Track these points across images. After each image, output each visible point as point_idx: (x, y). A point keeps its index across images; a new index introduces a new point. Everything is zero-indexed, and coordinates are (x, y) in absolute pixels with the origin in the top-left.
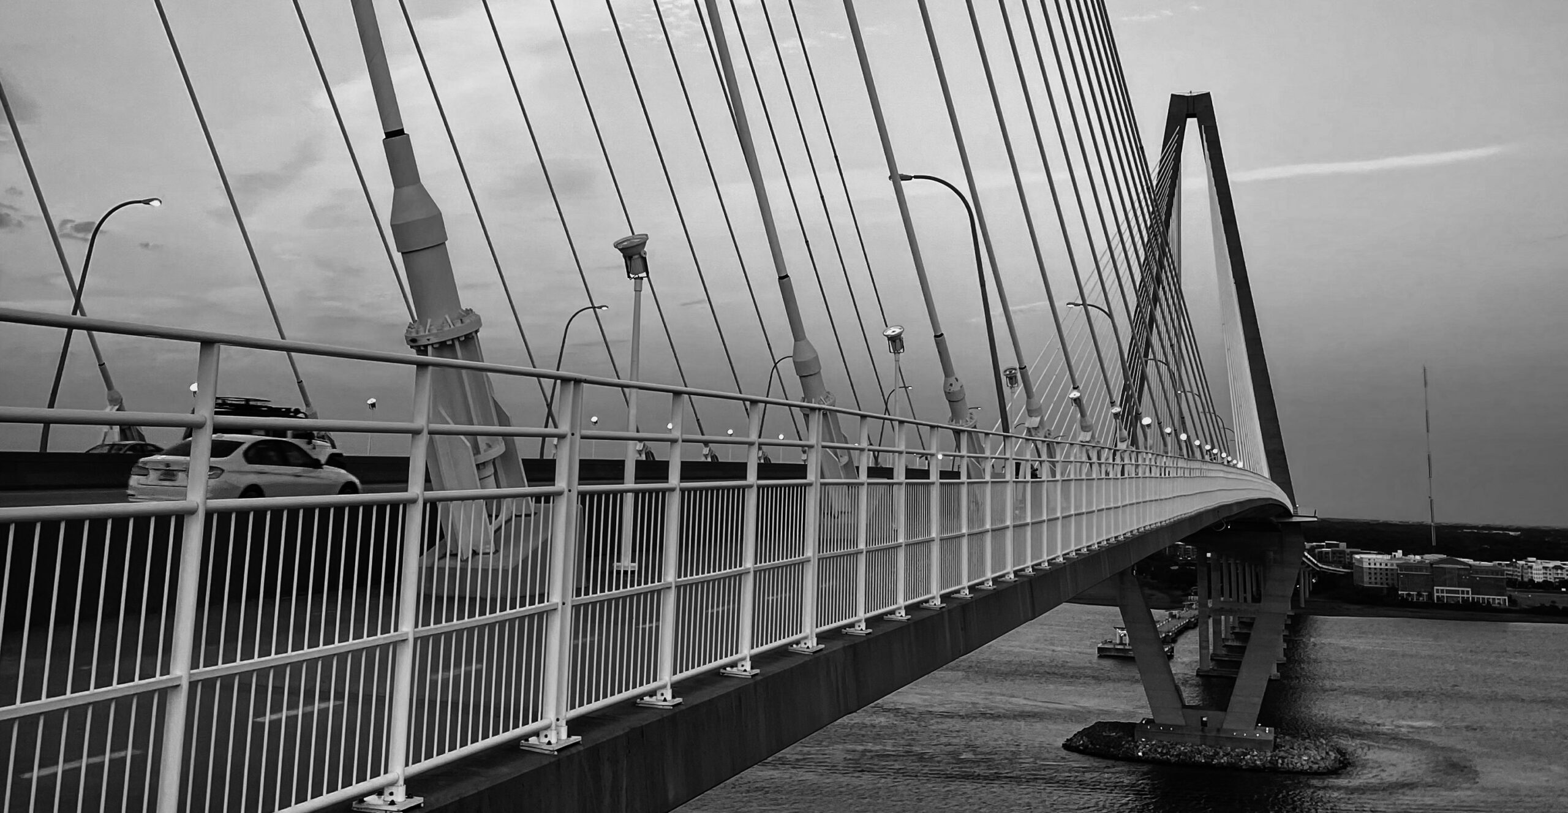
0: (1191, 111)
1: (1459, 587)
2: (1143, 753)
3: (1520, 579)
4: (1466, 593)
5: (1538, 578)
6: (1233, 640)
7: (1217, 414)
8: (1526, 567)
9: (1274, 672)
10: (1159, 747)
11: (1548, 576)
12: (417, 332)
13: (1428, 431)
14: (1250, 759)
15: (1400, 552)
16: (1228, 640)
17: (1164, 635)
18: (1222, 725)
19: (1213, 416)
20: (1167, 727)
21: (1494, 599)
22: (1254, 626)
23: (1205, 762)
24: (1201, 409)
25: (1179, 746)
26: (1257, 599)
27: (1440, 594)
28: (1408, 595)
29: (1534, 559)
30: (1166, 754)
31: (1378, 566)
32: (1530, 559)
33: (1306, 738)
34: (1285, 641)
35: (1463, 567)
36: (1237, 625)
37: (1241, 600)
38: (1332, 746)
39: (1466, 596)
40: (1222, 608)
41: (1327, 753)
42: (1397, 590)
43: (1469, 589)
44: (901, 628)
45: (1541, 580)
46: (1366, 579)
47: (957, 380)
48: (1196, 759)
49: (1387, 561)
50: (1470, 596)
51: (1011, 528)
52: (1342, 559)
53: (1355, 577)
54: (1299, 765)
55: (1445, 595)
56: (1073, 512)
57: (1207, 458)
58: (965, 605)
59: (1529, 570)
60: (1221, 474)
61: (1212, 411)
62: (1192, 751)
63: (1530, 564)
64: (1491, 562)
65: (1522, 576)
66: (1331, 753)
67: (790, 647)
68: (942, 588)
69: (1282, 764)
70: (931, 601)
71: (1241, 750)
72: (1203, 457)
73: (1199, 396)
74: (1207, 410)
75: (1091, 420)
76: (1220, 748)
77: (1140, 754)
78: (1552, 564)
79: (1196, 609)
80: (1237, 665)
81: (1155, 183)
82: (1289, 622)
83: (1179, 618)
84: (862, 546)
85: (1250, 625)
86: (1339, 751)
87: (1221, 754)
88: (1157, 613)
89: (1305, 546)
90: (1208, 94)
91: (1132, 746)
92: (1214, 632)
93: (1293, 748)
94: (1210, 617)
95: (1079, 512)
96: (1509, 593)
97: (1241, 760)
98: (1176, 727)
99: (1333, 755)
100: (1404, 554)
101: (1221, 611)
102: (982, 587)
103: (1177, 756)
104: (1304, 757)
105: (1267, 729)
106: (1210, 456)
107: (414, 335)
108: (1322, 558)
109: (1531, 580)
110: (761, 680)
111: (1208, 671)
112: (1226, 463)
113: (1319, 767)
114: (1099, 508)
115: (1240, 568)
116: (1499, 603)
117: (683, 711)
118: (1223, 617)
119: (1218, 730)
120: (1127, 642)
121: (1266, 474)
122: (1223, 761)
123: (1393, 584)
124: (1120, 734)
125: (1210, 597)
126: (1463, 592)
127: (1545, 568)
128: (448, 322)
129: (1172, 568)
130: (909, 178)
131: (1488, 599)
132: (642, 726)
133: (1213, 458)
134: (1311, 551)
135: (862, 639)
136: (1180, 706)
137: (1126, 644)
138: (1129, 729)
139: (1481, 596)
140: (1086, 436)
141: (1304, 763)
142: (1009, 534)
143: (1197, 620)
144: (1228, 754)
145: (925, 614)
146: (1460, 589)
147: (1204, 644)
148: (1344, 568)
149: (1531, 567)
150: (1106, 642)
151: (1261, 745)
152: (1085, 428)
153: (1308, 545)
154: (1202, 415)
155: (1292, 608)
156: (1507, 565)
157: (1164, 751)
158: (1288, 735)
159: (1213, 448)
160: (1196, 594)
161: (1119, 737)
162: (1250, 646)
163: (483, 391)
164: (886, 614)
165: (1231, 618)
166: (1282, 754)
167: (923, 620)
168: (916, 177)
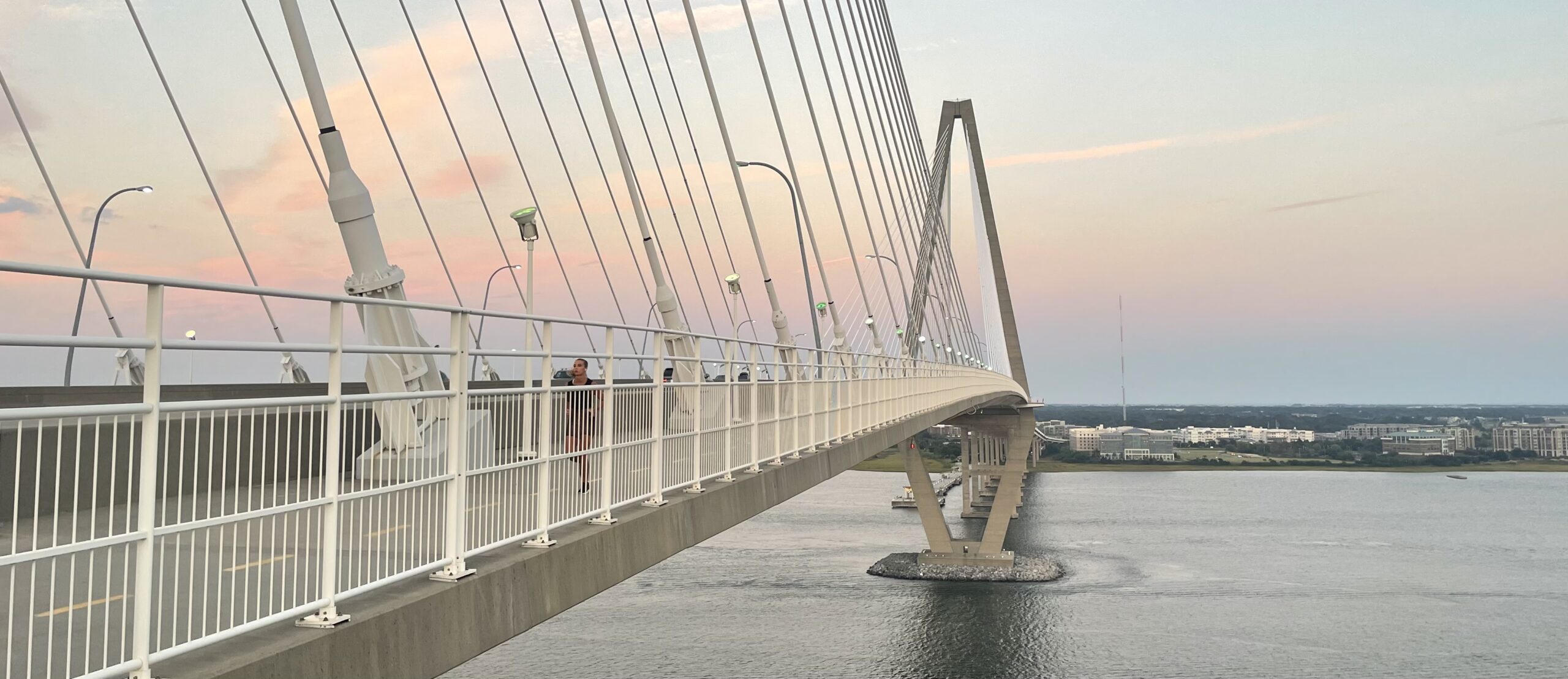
0: (957, 114)
1: (1141, 448)
2: (924, 574)
3: (1182, 441)
4: (1146, 453)
5: (1195, 441)
6: (986, 492)
7: (974, 332)
8: (1187, 432)
9: (1015, 514)
10: (934, 569)
11: (1202, 438)
12: (354, 284)
13: (1122, 340)
14: (997, 574)
15: (1102, 426)
16: (982, 492)
17: (938, 491)
18: (978, 551)
19: (971, 334)
20: (940, 554)
21: (1165, 456)
22: (1001, 482)
23: (967, 578)
24: (962, 330)
25: (948, 567)
26: (1002, 463)
27: (1128, 454)
28: (1107, 455)
29: (1193, 427)
30: (940, 573)
31: (1086, 436)
32: (1189, 427)
33: (1036, 557)
34: (1022, 491)
35: (1144, 434)
36: (989, 481)
37: (992, 464)
38: (1053, 562)
39: (1146, 454)
40: (979, 470)
41: (1050, 567)
42: (1099, 452)
43: (1148, 450)
44: (727, 487)
45: (1197, 442)
46: (1078, 445)
47: (781, 312)
48: (960, 575)
49: (1092, 433)
50: (1149, 454)
51: (813, 415)
52: (1062, 432)
53: (1071, 445)
54: (1031, 576)
55: (1132, 454)
56: (860, 403)
57: (966, 364)
58: (777, 471)
59: (1189, 435)
60: (974, 375)
61: (970, 331)
62: (957, 570)
63: (1189, 431)
64: (1163, 430)
65: (1184, 440)
66: (1052, 566)
67: (642, 503)
68: (759, 458)
69: (1019, 576)
70: (751, 468)
71: (991, 567)
72: (963, 363)
73: (961, 320)
74: (967, 331)
75: (881, 339)
76: (977, 567)
77: (921, 574)
78: (1204, 430)
79: (961, 471)
80: (989, 509)
81: (931, 169)
82: (1025, 478)
83: (949, 478)
84: (697, 430)
85: (997, 481)
86: (1059, 565)
87: (978, 571)
88: (933, 476)
89: (1035, 424)
90: (970, 101)
91: (915, 570)
92: (973, 487)
93: (1027, 565)
94: (970, 476)
95: (865, 403)
96: (1175, 451)
97: (991, 575)
98: (946, 554)
99: (1054, 568)
100: (1105, 427)
101: (978, 472)
102: (791, 457)
103: (947, 574)
104: (1034, 570)
105: (1009, 552)
106: (969, 363)
107: (351, 286)
108: (1048, 432)
109: (1190, 442)
110: (619, 526)
111: (969, 515)
112: (980, 367)
113: (1044, 577)
114: (881, 400)
115: (991, 440)
116: (1168, 459)
117: (557, 549)
118: (979, 476)
119: (975, 555)
120: (913, 497)
121: (1009, 374)
122: (978, 576)
123: (1097, 449)
124: (908, 561)
125: (970, 463)
126: (1144, 452)
127: (1200, 433)
128: (377, 275)
129: (944, 443)
130: (746, 165)
131: (1161, 456)
132: (524, 561)
133: (971, 365)
134: (1040, 428)
135: (698, 495)
136: (949, 539)
137: (911, 498)
138: (914, 557)
139: (1156, 454)
140: (877, 351)
141: (1034, 574)
142: (812, 419)
143: (962, 479)
144: (982, 571)
145: (747, 477)
146: (1142, 450)
147: (966, 496)
148: (1063, 438)
149: (1190, 433)
150: (898, 498)
151: (1005, 563)
152: (877, 345)
153: (1038, 424)
154: (963, 334)
155: (1027, 468)
156: (1174, 432)
157: (938, 572)
158: (1024, 555)
159: (971, 357)
160: (961, 461)
161: (907, 563)
162: (997, 495)
163: (407, 324)
164: (717, 477)
165: (985, 477)
166: (1020, 569)
167: (745, 481)
168: (751, 164)
